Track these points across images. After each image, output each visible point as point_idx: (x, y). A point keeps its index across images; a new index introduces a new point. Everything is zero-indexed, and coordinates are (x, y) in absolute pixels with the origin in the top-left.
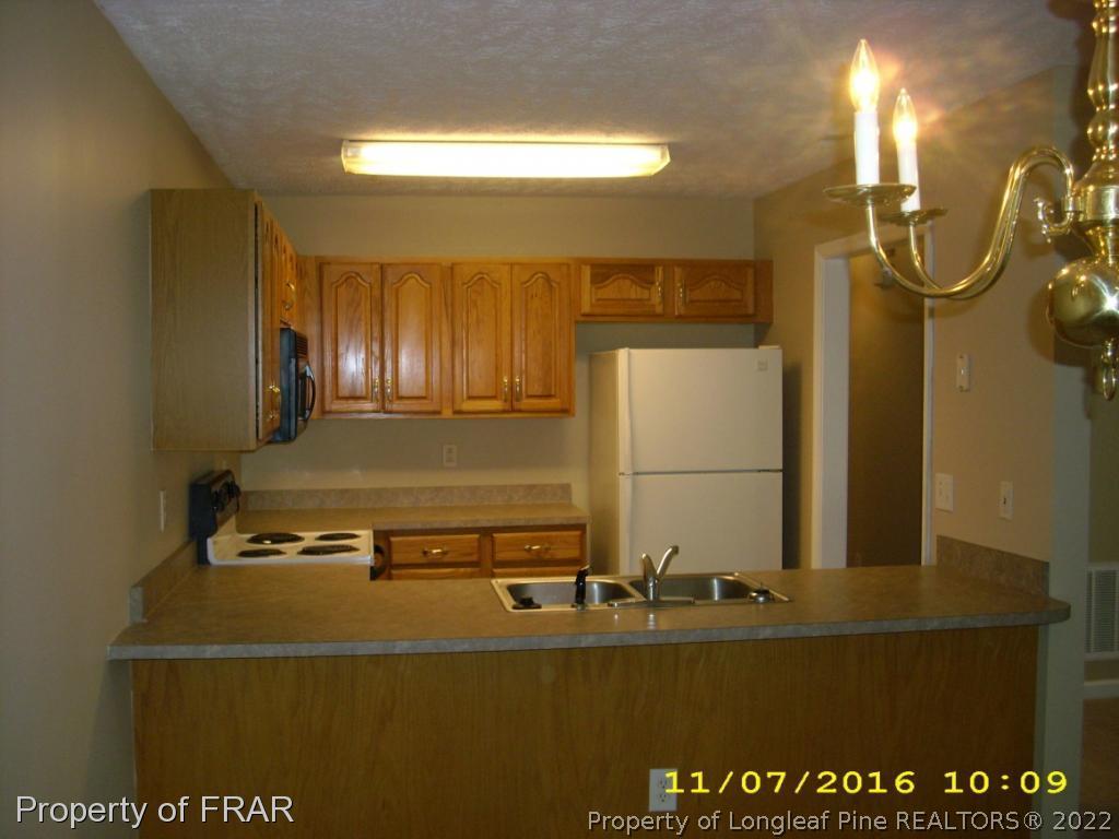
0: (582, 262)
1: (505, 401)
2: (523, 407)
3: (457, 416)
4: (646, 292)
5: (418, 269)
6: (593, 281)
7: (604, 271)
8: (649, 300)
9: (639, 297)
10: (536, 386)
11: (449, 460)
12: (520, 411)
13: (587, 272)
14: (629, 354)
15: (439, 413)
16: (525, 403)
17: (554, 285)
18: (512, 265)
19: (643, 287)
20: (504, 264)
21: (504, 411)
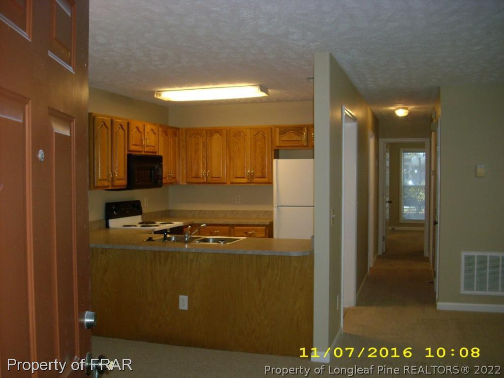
0: (276, 127)
1: (248, 179)
2: (254, 181)
3: (232, 185)
4: (300, 137)
5: (217, 131)
6: (280, 134)
7: (284, 130)
8: (301, 140)
9: (297, 139)
10: (259, 173)
11: (238, 201)
12: (253, 183)
13: (278, 130)
14: (277, 161)
15: (226, 183)
16: (256, 180)
17: (266, 136)
18: (251, 129)
19: (299, 136)
20: (248, 128)
21: (248, 183)
